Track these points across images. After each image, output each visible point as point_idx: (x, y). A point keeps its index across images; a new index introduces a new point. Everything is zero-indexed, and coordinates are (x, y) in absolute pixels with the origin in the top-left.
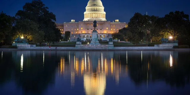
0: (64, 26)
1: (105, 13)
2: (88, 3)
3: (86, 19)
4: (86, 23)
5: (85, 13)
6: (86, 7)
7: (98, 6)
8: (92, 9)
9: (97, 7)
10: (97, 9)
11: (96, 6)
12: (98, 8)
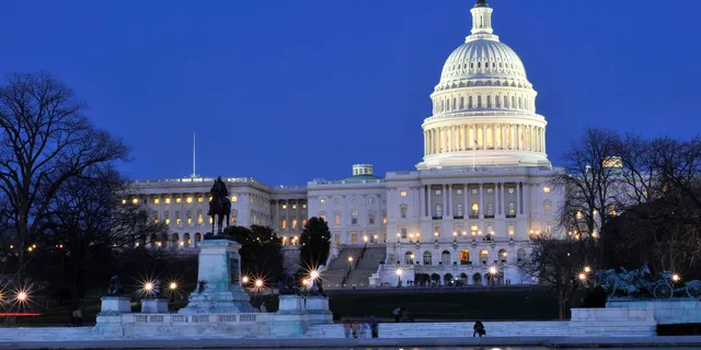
0: (310, 201)
1: (541, 121)
2: (446, 67)
3: (431, 161)
4: (425, 182)
5: (428, 124)
6: (433, 91)
7: (498, 84)
8: (466, 103)
9: (494, 91)
10: (493, 102)
11: (489, 83)
12: (497, 98)
